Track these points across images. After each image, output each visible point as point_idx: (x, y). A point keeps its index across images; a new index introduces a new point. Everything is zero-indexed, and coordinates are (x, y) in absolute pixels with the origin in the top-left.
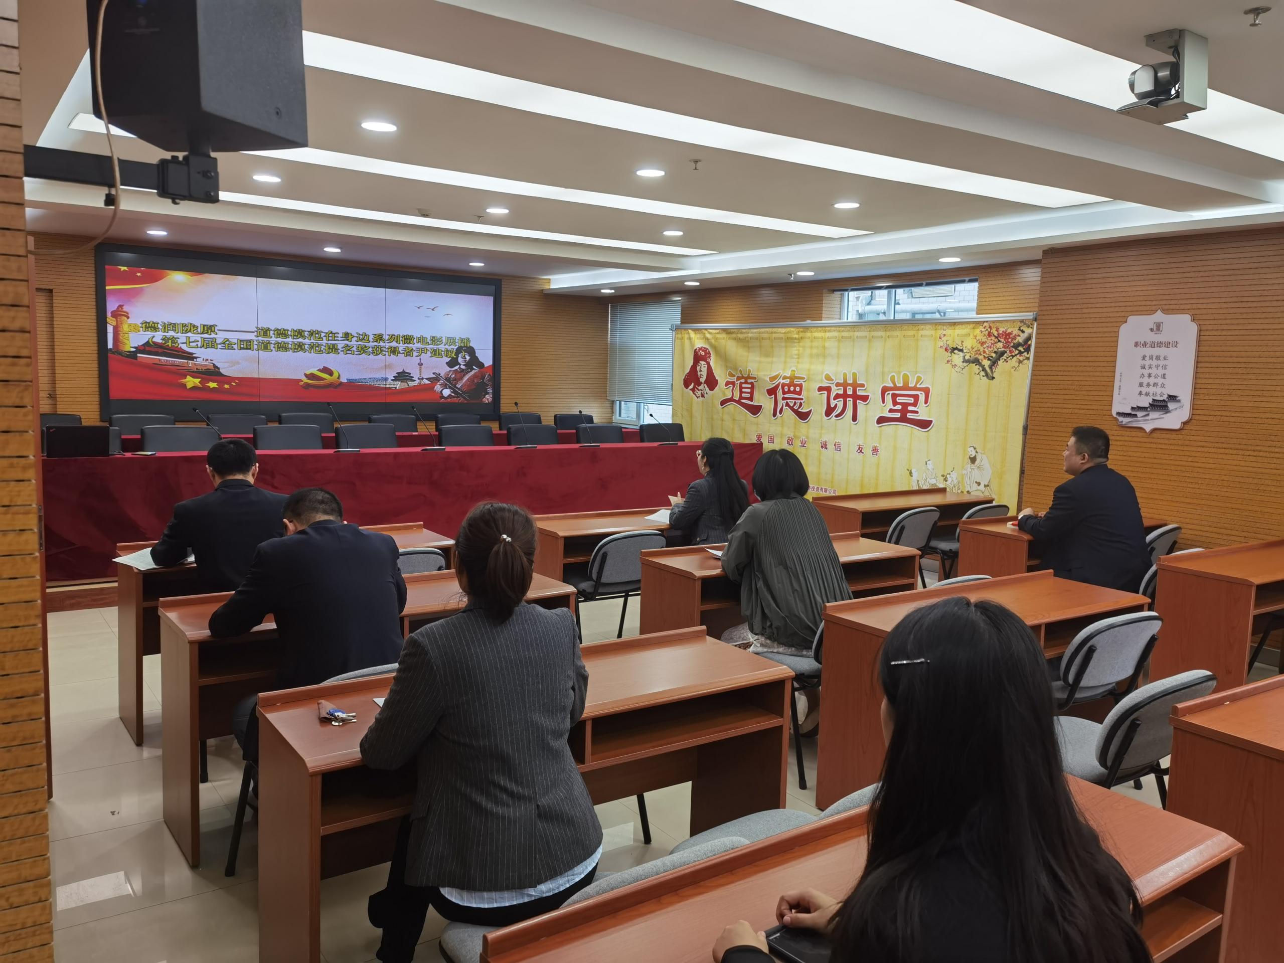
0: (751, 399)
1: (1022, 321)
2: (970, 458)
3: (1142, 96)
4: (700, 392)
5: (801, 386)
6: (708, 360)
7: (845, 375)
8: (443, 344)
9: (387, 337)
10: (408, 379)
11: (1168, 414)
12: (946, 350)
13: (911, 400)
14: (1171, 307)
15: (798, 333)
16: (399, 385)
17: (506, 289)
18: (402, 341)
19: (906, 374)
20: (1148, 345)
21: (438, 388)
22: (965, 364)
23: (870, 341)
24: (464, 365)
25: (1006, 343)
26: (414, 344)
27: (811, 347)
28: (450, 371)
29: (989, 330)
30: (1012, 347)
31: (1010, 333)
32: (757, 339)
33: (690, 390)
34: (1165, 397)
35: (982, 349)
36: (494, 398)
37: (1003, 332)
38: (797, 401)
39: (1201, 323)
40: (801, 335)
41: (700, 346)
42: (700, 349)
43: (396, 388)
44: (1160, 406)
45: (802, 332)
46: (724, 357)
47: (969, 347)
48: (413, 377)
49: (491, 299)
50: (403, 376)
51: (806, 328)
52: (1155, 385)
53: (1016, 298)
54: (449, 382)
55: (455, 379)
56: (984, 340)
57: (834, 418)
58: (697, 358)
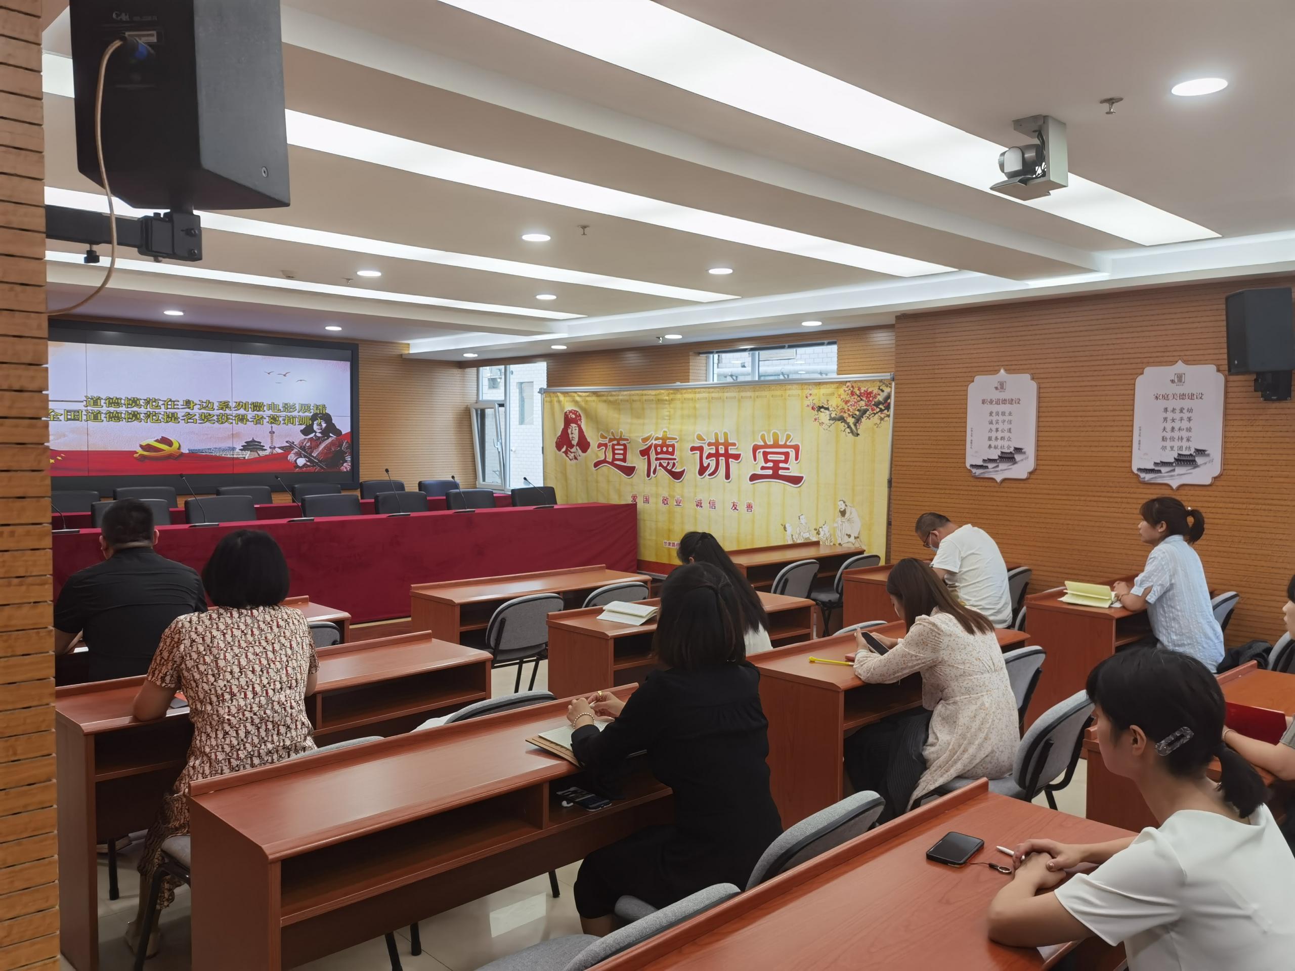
0: (624, 460)
1: (881, 381)
2: (841, 512)
3: (1011, 175)
4: (572, 455)
5: (673, 446)
6: (579, 422)
7: (716, 434)
8: (297, 411)
9: (234, 404)
10: (259, 448)
11: (1016, 465)
12: (813, 408)
13: (782, 458)
14: (1013, 367)
15: (668, 395)
16: (248, 455)
17: (363, 353)
18: (251, 408)
19: (777, 433)
20: (994, 403)
21: (291, 457)
22: (832, 422)
23: (739, 401)
24: (319, 433)
25: (868, 401)
26: (265, 411)
27: (682, 409)
28: (305, 439)
29: (852, 389)
30: (874, 405)
31: (871, 393)
32: (627, 401)
33: (563, 452)
34: (1012, 450)
35: (846, 408)
36: (352, 466)
37: (865, 391)
38: (670, 461)
39: (1040, 381)
40: (671, 396)
41: (570, 409)
42: (570, 412)
43: (244, 458)
44: (1008, 458)
45: (672, 393)
46: (594, 419)
47: (834, 405)
48: (264, 446)
49: (348, 364)
50: (252, 445)
51: (677, 390)
52: (1003, 438)
53: (873, 359)
54: (304, 450)
55: (310, 447)
56: (847, 399)
57: (707, 477)
58: (568, 421)
